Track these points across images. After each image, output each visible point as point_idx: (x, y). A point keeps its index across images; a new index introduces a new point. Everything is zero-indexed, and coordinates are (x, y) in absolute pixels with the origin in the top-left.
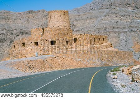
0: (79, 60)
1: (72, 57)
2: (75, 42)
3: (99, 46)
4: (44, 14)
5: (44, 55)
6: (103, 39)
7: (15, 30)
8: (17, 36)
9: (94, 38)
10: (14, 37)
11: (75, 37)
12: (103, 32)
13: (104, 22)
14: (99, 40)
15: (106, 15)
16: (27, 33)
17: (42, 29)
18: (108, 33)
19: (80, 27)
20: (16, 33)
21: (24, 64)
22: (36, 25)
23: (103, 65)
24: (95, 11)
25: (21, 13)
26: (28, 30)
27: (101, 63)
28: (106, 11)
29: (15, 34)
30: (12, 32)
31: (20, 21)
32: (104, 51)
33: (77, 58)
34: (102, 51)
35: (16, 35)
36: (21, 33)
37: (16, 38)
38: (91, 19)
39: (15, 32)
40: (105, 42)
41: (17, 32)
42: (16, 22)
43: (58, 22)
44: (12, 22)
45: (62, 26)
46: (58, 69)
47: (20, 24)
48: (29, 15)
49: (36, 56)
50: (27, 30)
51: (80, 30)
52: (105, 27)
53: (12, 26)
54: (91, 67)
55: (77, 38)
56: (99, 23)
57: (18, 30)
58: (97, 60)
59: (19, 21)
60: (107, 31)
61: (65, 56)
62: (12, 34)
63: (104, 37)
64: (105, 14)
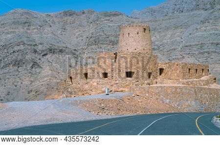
0: (168, 101)
1: (157, 96)
2: (160, 75)
3: (196, 81)
4: (93, 17)
5: (116, 93)
6: (203, 70)
7: (41, 44)
8: (43, 56)
9: (189, 69)
10: (38, 57)
11: (161, 67)
12: (197, 53)
13: (199, 34)
14: (196, 71)
15: (203, 22)
16: (61, 51)
17: (114, 54)
18: (206, 54)
19: (157, 43)
20: (42, 51)
21: (94, 105)
22: (77, 38)
23: (203, 110)
24: (183, 14)
25: (52, 14)
26: (64, 45)
27: (199, 106)
28: (204, 14)
29: (40, 52)
30: (36, 47)
31: (49, 29)
32: (205, 89)
33: (164, 98)
34: (202, 89)
35: (43, 54)
36: (51, 50)
37: (43, 60)
38: (176, 27)
39: (39, 48)
40: (205, 75)
41: (44, 48)
42: (42, 31)
43: (134, 43)
44: (36, 30)
45: (139, 49)
46: (140, 113)
47: (49, 35)
48: (66, 18)
49: (106, 93)
50: (61, 45)
51: (156, 47)
52: (202, 44)
53: (36, 37)
54: (185, 111)
55: (164, 68)
56: (190, 36)
57: (45, 45)
58: (193, 103)
59: (47, 29)
60: (205, 50)
61: (147, 95)
62: (35, 51)
63: (204, 68)
64: (202, 19)
